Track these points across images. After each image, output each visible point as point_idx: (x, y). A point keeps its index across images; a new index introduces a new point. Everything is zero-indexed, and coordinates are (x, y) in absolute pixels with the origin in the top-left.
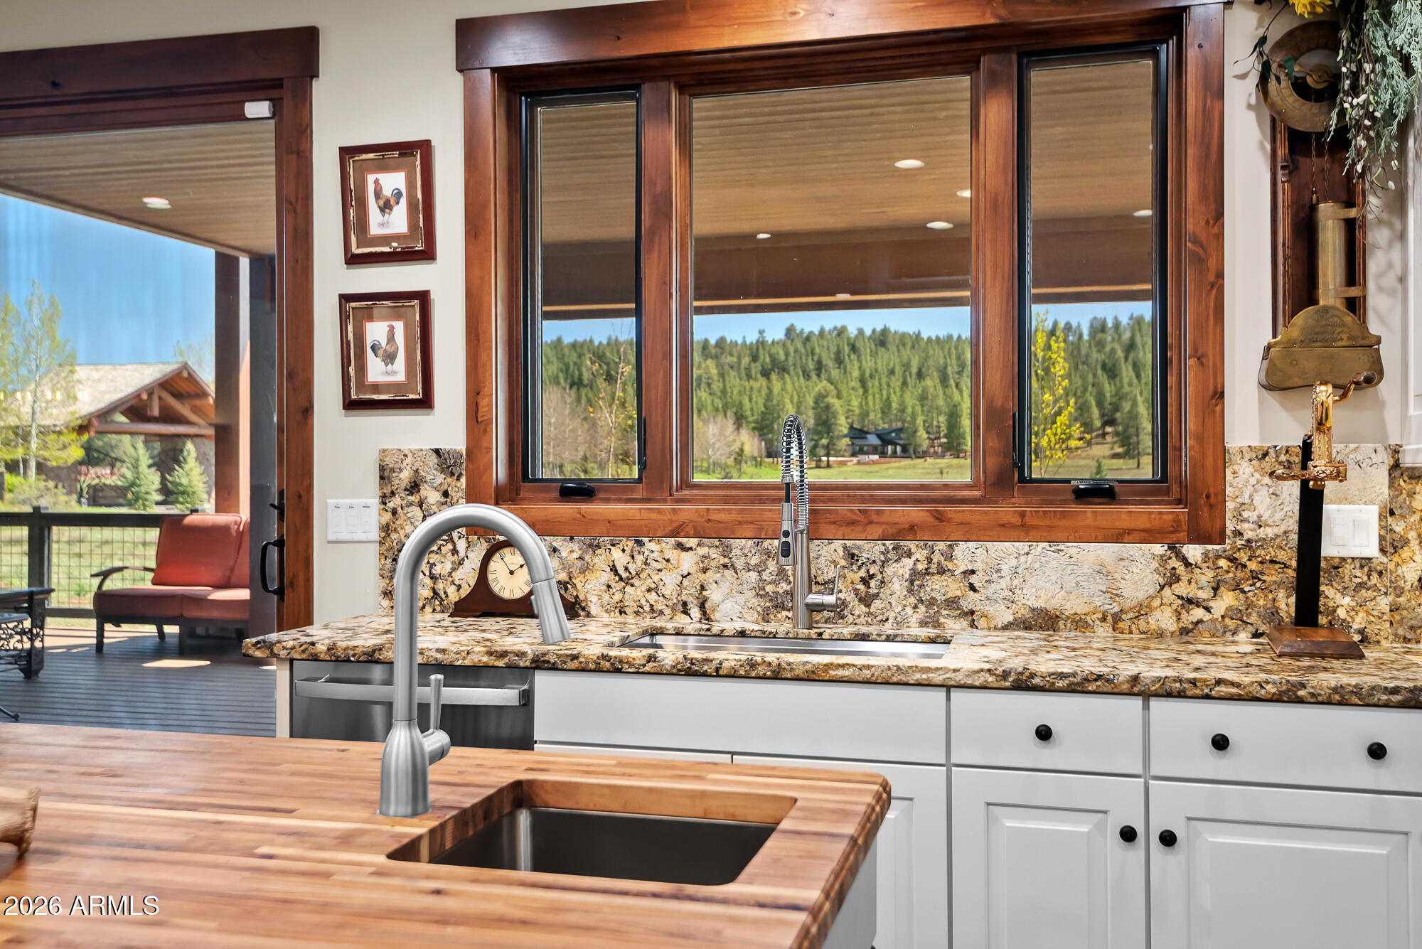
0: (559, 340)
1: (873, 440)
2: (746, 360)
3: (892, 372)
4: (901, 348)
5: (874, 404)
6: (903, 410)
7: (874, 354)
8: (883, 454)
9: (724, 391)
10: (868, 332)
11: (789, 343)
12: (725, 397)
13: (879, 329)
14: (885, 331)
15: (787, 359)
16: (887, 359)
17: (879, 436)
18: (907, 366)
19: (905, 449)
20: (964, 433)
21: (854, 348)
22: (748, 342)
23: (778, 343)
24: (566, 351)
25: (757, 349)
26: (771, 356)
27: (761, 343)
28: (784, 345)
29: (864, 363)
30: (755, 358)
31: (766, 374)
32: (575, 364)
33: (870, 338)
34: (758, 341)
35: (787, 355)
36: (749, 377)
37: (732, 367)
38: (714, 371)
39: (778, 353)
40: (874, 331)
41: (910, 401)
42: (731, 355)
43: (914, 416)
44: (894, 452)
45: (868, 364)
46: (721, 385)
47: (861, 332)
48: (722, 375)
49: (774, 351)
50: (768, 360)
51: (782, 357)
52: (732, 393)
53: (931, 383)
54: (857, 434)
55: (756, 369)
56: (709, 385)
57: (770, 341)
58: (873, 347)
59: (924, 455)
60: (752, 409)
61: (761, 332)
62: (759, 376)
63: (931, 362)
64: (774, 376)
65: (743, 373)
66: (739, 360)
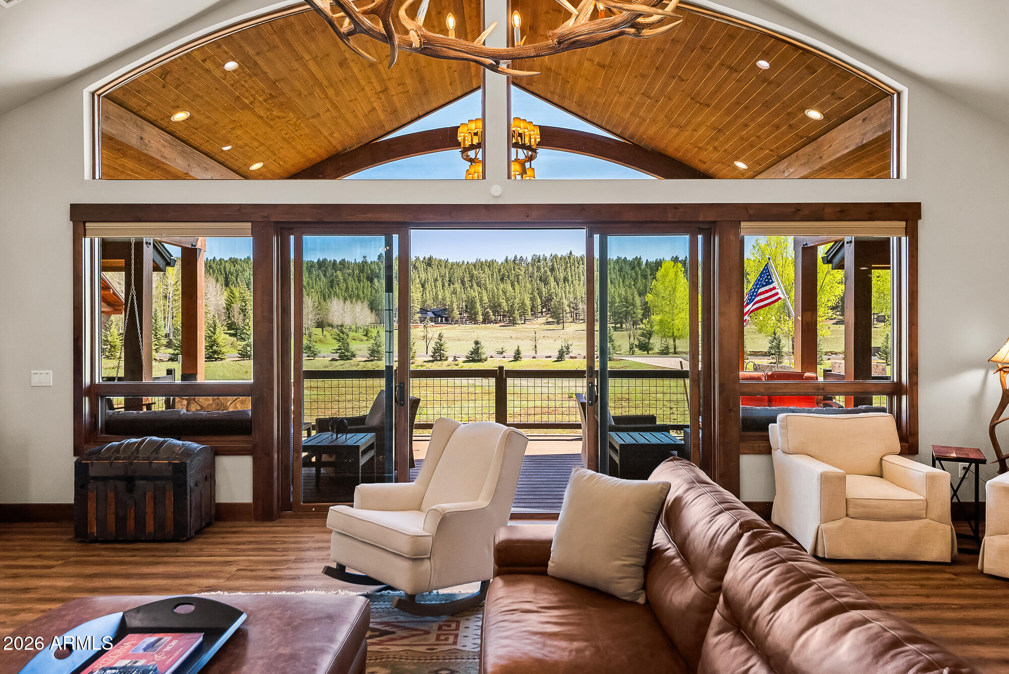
1: (430, 314)
2: (357, 272)
3: (436, 280)
4: (439, 267)
5: (429, 296)
6: (444, 299)
7: (426, 270)
8: (436, 322)
9: (347, 288)
10: (422, 259)
11: (380, 263)
12: (349, 292)
13: (427, 256)
14: (430, 259)
15: (379, 272)
16: (433, 273)
17: (433, 312)
18: (443, 277)
19: (447, 320)
20: (478, 311)
21: (415, 267)
22: (357, 262)
23: (374, 263)
25: (363, 266)
26: (371, 270)
27: (365, 263)
28: (378, 264)
29: (421, 274)
30: (362, 271)
31: (370, 279)
33: (423, 262)
34: (362, 262)
36: (359, 281)
37: (349, 275)
38: (341, 278)
39: (375, 268)
40: (424, 258)
41: (448, 294)
42: (349, 269)
43: (452, 302)
44: (442, 321)
45: (423, 276)
46: (345, 285)
47: (418, 259)
48: (345, 280)
49: (373, 267)
50: (369, 271)
51: (378, 271)
52: (352, 288)
53: (458, 286)
54: (423, 311)
55: (363, 277)
56: (338, 284)
57: (370, 262)
58: (425, 267)
59: (457, 322)
61: (364, 257)
62: (365, 280)
63: (456, 275)
64: (376, 281)
65: (356, 279)
66: (353, 272)
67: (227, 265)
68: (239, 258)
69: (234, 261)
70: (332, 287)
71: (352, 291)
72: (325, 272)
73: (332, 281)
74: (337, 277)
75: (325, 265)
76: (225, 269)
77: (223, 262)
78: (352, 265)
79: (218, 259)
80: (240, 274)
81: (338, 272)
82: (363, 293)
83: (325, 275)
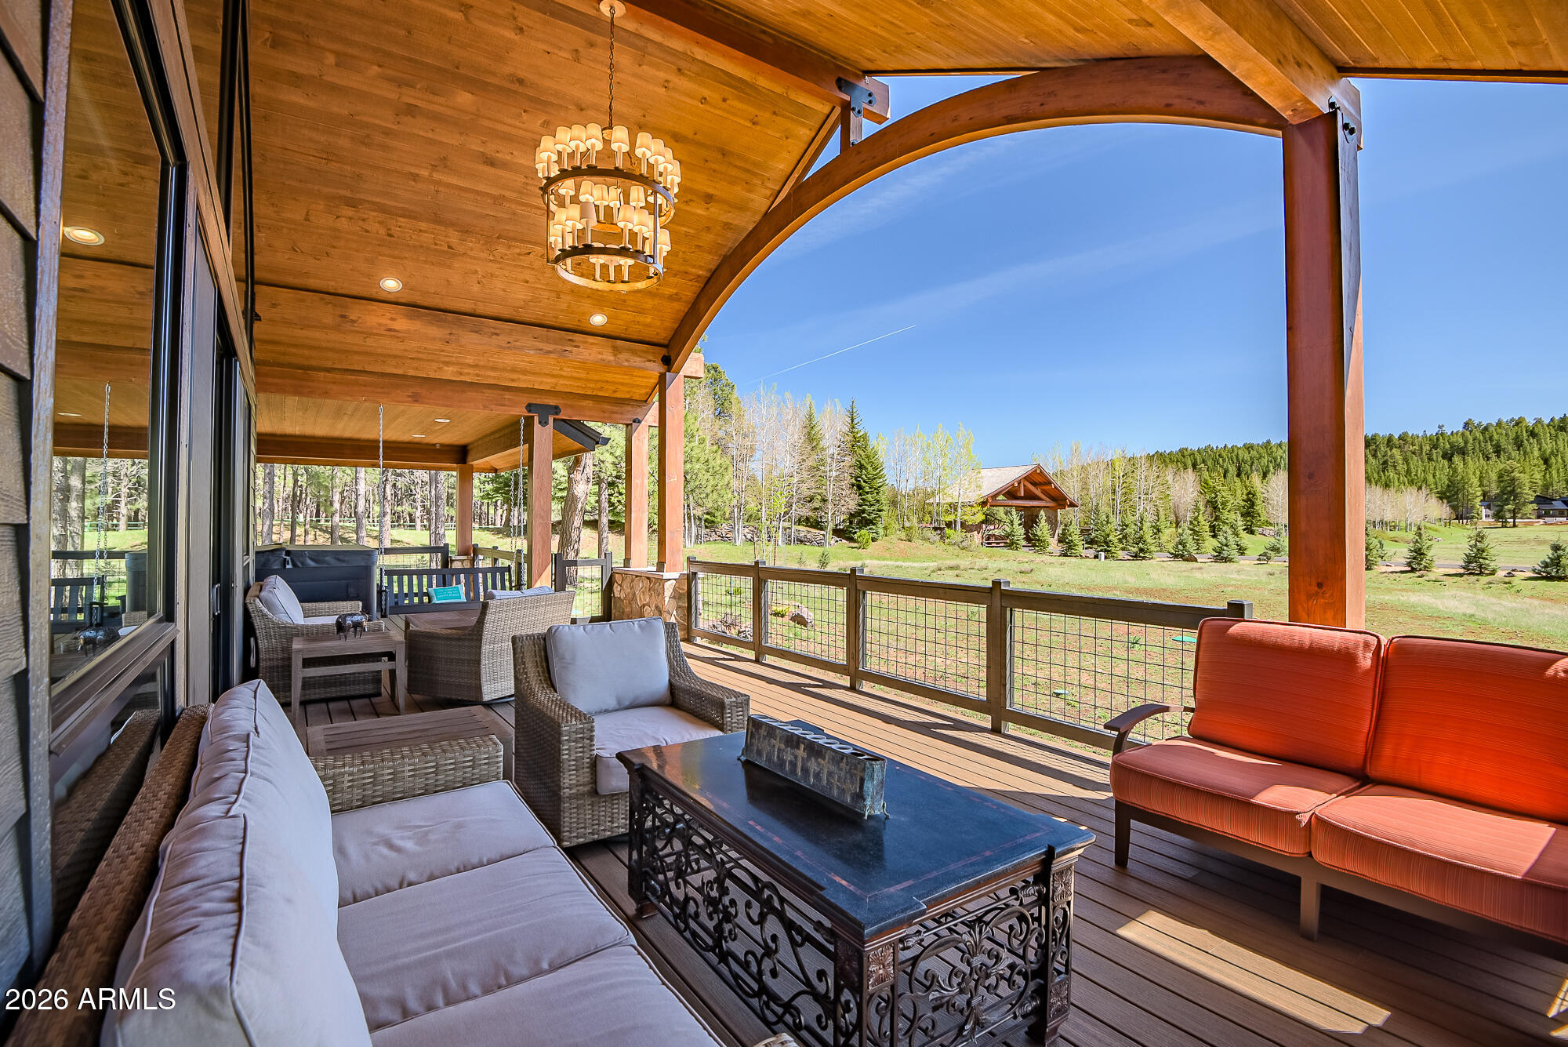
0: (1268, 442)
1: (1558, 505)
2: (1427, 448)
5: (1559, 477)
7: (1554, 437)
9: (1408, 472)
10: (1547, 421)
12: (1410, 475)
15: (1466, 446)
21: (1532, 433)
22: (1429, 434)
23: (1457, 433)
24: (1274, 449)
25: (1438, 439)
26: (1450, 443)
27: (1441, 435)
28: (1463, 435)
29: (1544, 444)
30: (1435, 446)
31: (1448, 457)
32: (1281, 457)
33: (1549, 425)
34: (1437, 434)
35: (1466, 442)
36: (1430, 459)
37: (1414, 453)
38: (1399, 457)
39: (1457, 441)
40: (1552, 420)
42: (1413, 445)
45: (1549, 445)
46: (1405, 467)
47: (1539, 421)
48: (1406, 460)
49: (1453, 439)
50: (1448, 446)
51: (1462, 445)
52: (1417, 471)
54: (1543, 500)
55: (1437, 454)
56: (1395, 467)
57: (1449, 433)
58: (1552, 431)
60: (1436, 484)
61: (1441, 427)
62: (1440, 459)
64: (1456, 459)
65: (1425, 457)
66: (1421, 448)
67: (1240, 452)
68: (1255, 443)
69: (1249, 448)
70: (1383, 471)
71: (1416, 475)
72: (1376, 451)
73: (1385, 463)
74: (1392, 457)
75: (1375, 443)
76: (1237, 457)
77: (1235, 449)
78: (1420, 439)
79: (1229, 446)
80: (1256, 461)
81: (1394, 450)
82: (1434, 477)
83: (1375, 456)
